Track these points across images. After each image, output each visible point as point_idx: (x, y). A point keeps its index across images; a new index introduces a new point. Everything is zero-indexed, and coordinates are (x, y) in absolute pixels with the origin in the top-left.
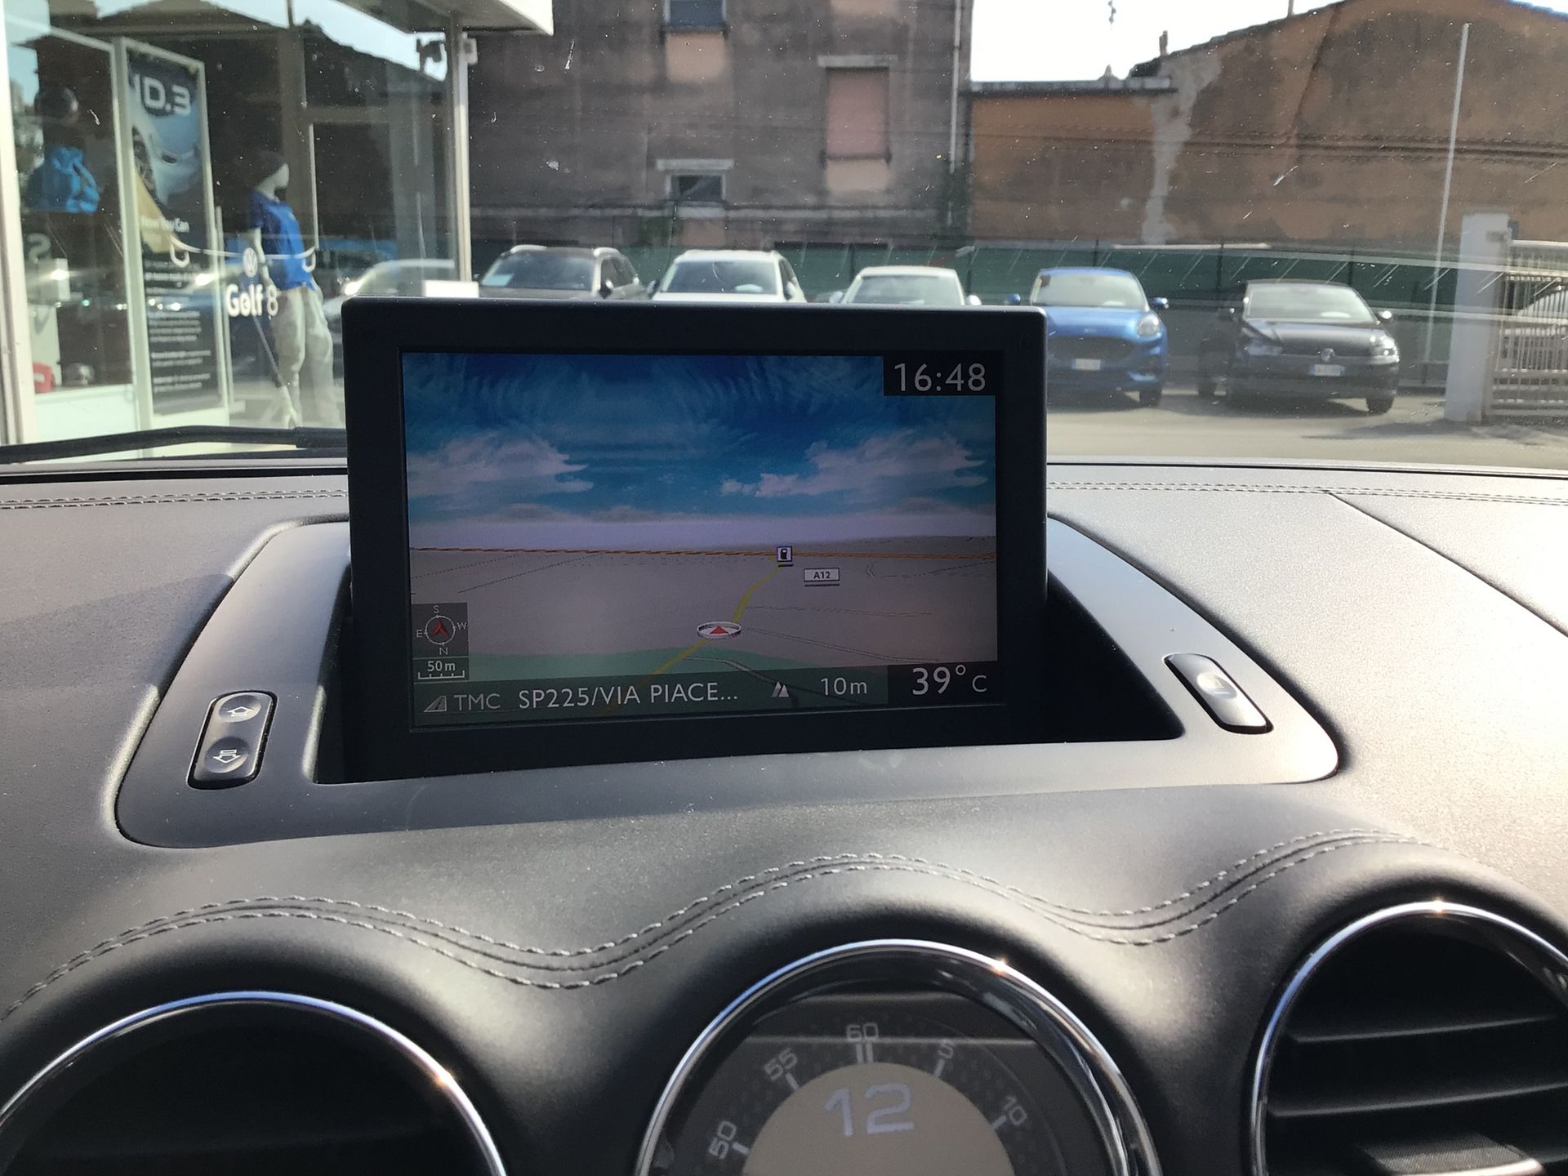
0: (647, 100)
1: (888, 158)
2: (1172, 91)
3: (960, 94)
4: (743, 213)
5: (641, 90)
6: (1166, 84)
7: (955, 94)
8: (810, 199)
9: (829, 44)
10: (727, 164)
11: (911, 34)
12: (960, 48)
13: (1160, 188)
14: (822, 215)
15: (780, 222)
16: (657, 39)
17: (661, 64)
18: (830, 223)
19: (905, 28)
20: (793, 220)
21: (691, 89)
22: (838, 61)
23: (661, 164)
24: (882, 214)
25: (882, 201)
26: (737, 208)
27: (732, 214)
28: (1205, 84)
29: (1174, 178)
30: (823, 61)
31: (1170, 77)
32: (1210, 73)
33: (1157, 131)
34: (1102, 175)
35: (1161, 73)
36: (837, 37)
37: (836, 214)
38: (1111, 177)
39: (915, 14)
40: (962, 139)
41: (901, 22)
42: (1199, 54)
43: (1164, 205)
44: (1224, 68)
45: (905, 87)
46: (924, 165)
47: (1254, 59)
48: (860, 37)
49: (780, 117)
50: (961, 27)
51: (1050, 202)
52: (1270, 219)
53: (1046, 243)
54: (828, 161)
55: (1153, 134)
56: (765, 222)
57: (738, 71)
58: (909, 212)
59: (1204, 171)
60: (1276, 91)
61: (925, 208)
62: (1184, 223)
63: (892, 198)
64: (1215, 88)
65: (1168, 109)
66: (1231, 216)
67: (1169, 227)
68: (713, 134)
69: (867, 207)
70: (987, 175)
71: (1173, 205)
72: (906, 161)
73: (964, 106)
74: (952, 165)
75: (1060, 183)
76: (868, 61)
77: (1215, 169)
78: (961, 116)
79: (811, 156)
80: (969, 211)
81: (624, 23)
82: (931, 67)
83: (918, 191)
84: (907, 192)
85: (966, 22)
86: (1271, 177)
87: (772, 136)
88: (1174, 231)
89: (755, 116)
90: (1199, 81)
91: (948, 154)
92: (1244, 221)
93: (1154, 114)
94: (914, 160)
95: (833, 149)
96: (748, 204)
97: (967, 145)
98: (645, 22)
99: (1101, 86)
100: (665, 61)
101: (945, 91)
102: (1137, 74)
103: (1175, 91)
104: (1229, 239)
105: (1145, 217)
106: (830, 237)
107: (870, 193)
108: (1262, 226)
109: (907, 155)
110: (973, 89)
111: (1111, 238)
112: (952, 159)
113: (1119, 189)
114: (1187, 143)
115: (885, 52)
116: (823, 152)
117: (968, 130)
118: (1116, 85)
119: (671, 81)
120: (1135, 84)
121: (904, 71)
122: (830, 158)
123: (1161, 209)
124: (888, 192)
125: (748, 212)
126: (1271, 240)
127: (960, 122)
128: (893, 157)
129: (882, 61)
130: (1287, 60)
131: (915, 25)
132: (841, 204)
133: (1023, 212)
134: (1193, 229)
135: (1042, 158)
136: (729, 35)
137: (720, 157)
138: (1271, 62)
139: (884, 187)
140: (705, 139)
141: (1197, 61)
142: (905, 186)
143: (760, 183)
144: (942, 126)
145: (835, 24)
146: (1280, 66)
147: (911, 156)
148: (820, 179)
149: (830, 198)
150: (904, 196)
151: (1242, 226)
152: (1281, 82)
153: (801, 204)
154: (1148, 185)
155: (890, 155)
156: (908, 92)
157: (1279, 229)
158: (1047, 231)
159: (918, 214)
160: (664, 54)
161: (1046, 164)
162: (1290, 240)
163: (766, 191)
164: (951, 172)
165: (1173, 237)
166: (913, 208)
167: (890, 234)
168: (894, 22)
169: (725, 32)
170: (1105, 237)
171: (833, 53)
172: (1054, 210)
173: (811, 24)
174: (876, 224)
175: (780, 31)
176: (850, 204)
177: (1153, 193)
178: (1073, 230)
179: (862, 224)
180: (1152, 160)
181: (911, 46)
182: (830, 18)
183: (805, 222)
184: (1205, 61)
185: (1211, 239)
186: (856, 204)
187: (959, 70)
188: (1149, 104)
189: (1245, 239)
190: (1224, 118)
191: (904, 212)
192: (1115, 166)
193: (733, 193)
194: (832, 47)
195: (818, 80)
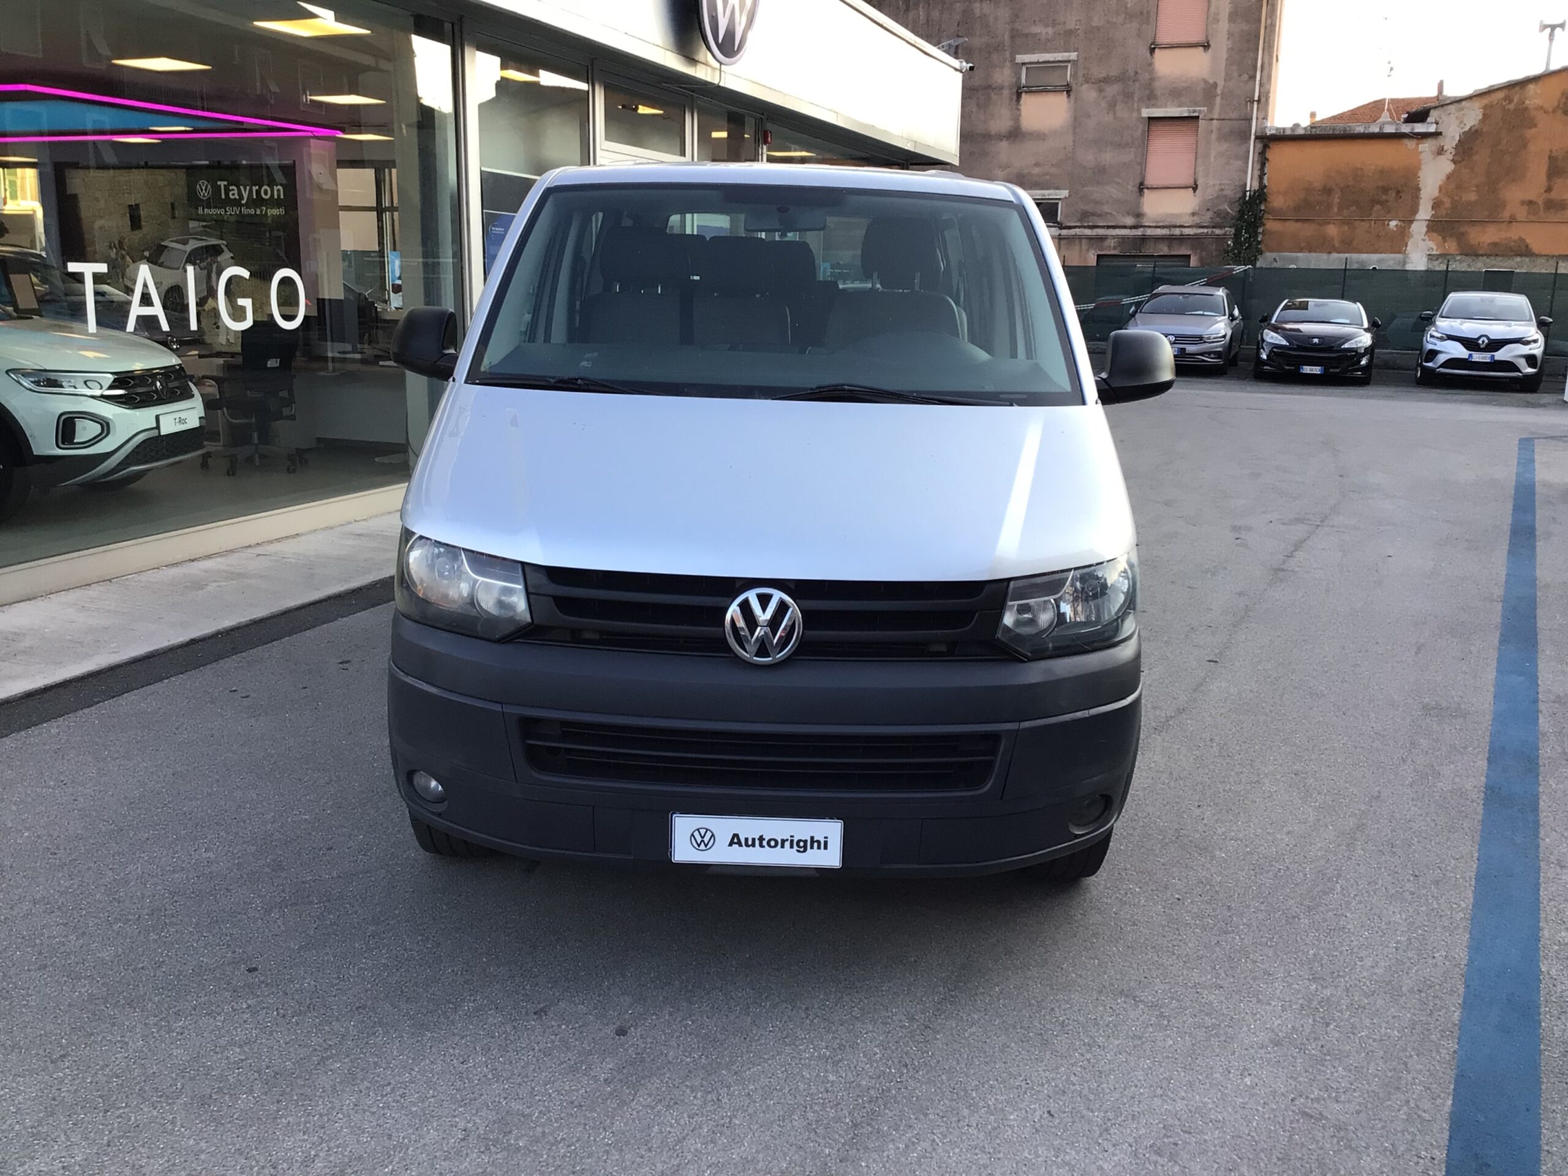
0: (1004, 144)
1: (1195, 189)
2: (1437, 134)
3: (1257, 138)
4: (1073, 232)
5: (1000, 137)
6: (1432, 129)
7: (1253, 137)
8: (1129, 221)
9: (1151, 98)
10: (1064, 193)
11: (1219, 91)
12: (1259, 101)
13: (1425, 213)
14: (1139, 232)
15: (1102, 239)
16: (1015, 97)
17: (1017, 118)
18: (1144, 239)
19: (1215, 85)
20: (1114, 237)
21: (1040, 136)
22: (1158, 112)
24: (1186, 231)
25: (1188, 220)
26: (1070, 228)
27: (1065, 232)
28: (1467, 129)
29: (1437, 205)
30: (1146, 113)
31: (1437, 123)
32: (1473, 117)
33: (1423, 167)
34: (1374, 202)
35: (1429, 120)
36: (1159, 92)
37: (1149, 232)
38: (1382, 203)
39: (1223, 74)
40: (1257, 173)
41: (1211, 82)
42: (1463, 103)
43: (1428, 226)
44: (1484, 115)
45: (1212, 132)
46: (1224, 193)
47: (1512, 107)
48: (1177, 93)
49: (1108, 157)
50: (1261, 85)
51: (1329, 223)
52: (1521, 239)
53: (1325, 256)
54: (1145, 190)
55: (1420, 169)
56: (1090, 238)
57: (1077, 121)
58: (1210, 230)
59: (1463, 199)
60: (1529, 133)
61: (1224, 227)
62: (1444, 240)
63: (1196, 219)
64: (1476, 131)
65: (1434, 148)
66: (1486, 236)
67: (1432, 244)
68: (1053, 170)
69: (1175, 227)
70: (1277, 201)
71: (1435, 227)
72: (1210, 190)
73: (1259, 146)
74: (1248, 193)
75: (1338, 208)
76: (1182, 112)
77: (1473, 197)
78: (1257, 155)
79: (1132, 187)
80: (1260, 230)
81: (989, 87)
82: (1234, 115)
83: (1218, 214)
84: (1209, 215)
85: (1265, 80)
86: (1523, 203)
87: (1101, 173)
88: (1435, 248)
89: (1088, 157)
90: (1462, 125)
91: (1245, 185)
92: (1497, 240)
93: (1422, 152)
94: (1217, 188)
95: (1150, 181)
96: (1078, 224)
97: (1261, 178)
98: (1006, 84)
99: (1377, 130)
100: (1020, 115)
101: (1244, 136)
102: (1407, 121)
103: (1440, 134)
104: (1482, 255)
105: (1410, 236)
106: (1143, 251)
107: (1178, 216)
108: (1512, 244)
109: (1210, 185)
110: (1268, 133)
111: (1381, 253)
112: (1248, 189)
113: (1389, 212)
114: (1449, 177)
115: (1196, 104)
116: (1142, 184)
117: (1263, 165)
118: (1390, 129)
119: (1024, 130)
120: (1406, 129)
121: (1212, 119)
122: (1147, 188)
123: (1425, 229)
124: (1193, 214)
125: (1077, 231)
126: (1521, 255)
127: (1256, 159)
128: (1199, 187)
129: (1194, 111)
130: (1542, 108)
131: (1223, 82)
132: (1154, 224)
133: (1307, 230)
134: (1452, 246)
135: (1324, 188)
136: (1072, 93)
137: (1057, 188)
138: (1526, 109)
139: (1190, 211)
140: (1047, 174)
141: (1462, 109)
142: (1208, 210)
143: (1089, 208)
144: (1240, 163)
145: (1157, 84)
146: (1534, 113)
147: (1214, 185)
148: (1138, 205)
149: (1145, 219)
150: (1207, 217)
151: (1495, 244)
152: (1535, 126)
153: (1121, 224)
154: (1415, 210)
155: (1197, 186)
156: (1214, 136)
157: (1527, 246)
158: (1327, 246)
159: (1218, 231)
160: (1019, 110)
161: (1328, 191)
162: (1537, 256)
163: (1093, 214)
164: (1247, 198)
165: (1434, 252)
166: (1213, 227)
167: (1194, 248)
168: (1205, 81)
169: (1068, 92)
170: (1375, 251)
171: (1154, 106)
172: (1332, 230)
173: (1137, 84)
174: (1182, 239)
175: (1112, 90)
176: (1161, 224)
177: (1418, 217)
178: (1348, 245)
179: (1170, 240)
180: (1419, 189)
181: (1218, 99)
182: (1152, 79)
183: (1123, 238)
184: (1468, 108)
185: (1466, 255)
186: (1166, 224)
187: (1257, 118)
188: (1417, 144)
189: (1497, 255)
190: (1482, 156)
191: (1205, 230)
192: (1386, 194)
193: (1067, 216)
194: (1153, 102)
195: (1141, 127)
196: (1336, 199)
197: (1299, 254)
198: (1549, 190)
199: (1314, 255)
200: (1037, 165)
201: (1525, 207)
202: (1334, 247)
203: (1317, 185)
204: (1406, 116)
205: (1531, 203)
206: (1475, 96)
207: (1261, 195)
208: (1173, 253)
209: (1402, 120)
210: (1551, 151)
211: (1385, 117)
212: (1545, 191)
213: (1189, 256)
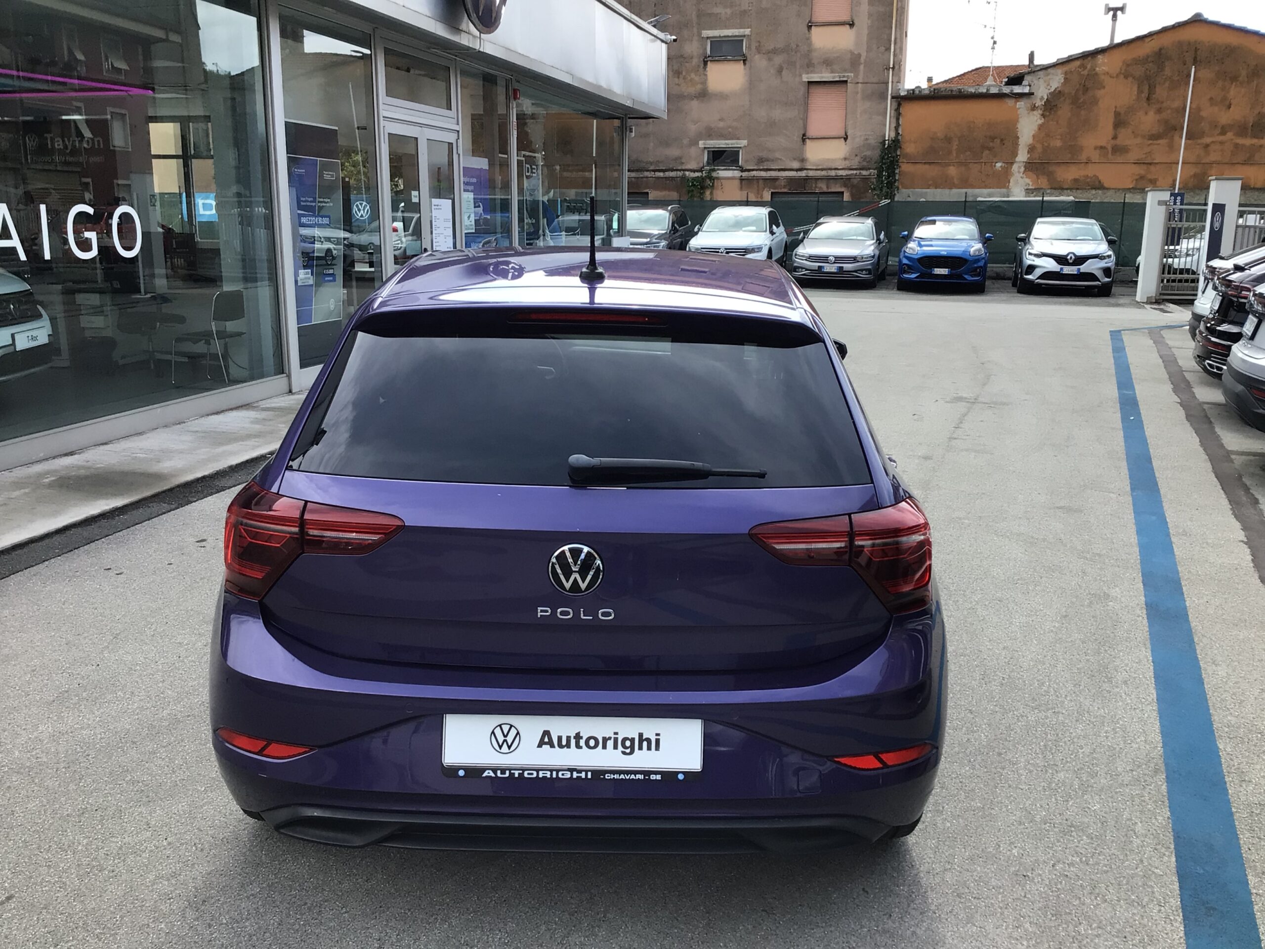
0: (695, 103)
1: (846, 139)
2: (1031, 94)
3: (893, 98)
4: (752, 173)
5: (692, 97)
6: (1026, 90)
7: (889, 97)
9: (810, 66)
10: (744, 143)
11: (862, 60)
12: (893, 68)
13: (1022, 156)
14: (803, 174)
15: (775, 179)
16: (702, 65)
17: (704, 83)
18: (807, 179)
19: (859, 55)
20: (784, 178)
21: (722, 96)
22: (816, 77)
23: (701, 144)
24: (840, 173)
25: (841, 164)
26: (749, 170)
27: (745, 174)
28: (1052, 90)
29: (1031, 149)
30: (806, 78)
31: (1030, 86)
32: (1056, 81)
33: (1020, 120)
34: (984, 147)
35: (1024, 83)
36: (815, 61)
37: (811, 173)
38: (990, 149)
39: (865, 47)
40: (894, 125)
41: (856, 52)
42: (1049, 70)
43: (1025, 167)
44: (1066, 79)
45: (857, 93)
46: (869, 142)
47: (1086, 72)
48: (828, 63)
49: (778, 114)
50: (895, 55)
51: (950, 165)
52: (1095, 176)
53: (947, 191)
54: (807, 140)
55: (1018, 121)
56: (765, 179)
57: (752, 83)
58: (858, 172)
59: (1051, 145)
60: (1100, 93)
61: (869, 169)
62: (1038, 178)
63: (847, 164)
64: (1060, 92)
65: (1029, 105)
66: (1068, 174)
67: (1028, 181)
68: (735, 124)
69: (831, 169)
70: (909, 148)
71: (1030, 167)
72: (857, 140)
73: (895, 105)
74: (887, 142)
75: (957, 154)
76: (834, 77)
77: (1058, 143)
78: (893, 112)
79: (797, 137)
80: (897, 171)
81: (682, 56)
82: (875, 80)
83: (864, 158)
84: (857, 159)
85: (898, 51)
86: (1096, 148)
87: (772, 126)
88: (1031, 184)
89: (761, 113)
90: (1049, 87)
91: (885, 134)
92: (1077, 177)
93: (1019, 108)
94: (863, 138)
95: (811, 133)
96: (755, 168)
97: (897, 128)
98: (695, 54)
99: (985, 91)
100: (706, 80)
101: (883, 96)
102: (1007, 84)
103: (1033, 94)
104: (1067, 189)
105: (1012, 174)
106: (807, 188)
107: (833, 160)
108: (1089, 180)
109: (858, 135)
110: (902, 94)
111: (990, 188)
112: (887, 139)
113: (995, 156)
114: (1040, 127)
115: (845, 71)
116: (804, 135)
117: (898, 119)
118: (994, 90)
119: (710, 91)
120: (1006, 90)
121: (858, 83)
122: (809, 138)
123: (1023, 169)
124: (845, 159)
125: (754, 173)
126: (1095, 189)
127: (892, 115)
128: (849, 138)
129: (844, 77)
130: (1108, 73)
131: (865, 54)
132: (815, 168)
133: (932, 171)
134: (1043, 182)
135: (946, 136)
136: (747, 62)
137: (738, 139)
138: (1096, 74)
139: (842, 157)
140: (730, 127)
141: (1048, 75)
142: (856, 155)
143: (764, 154)
144: (880, 118)
145: (814, 54)
146: (1103, 77)
147: (861, 136)
148: (802, 151)
149: (808, 164)
150: (855, 162)
151: (1076, 180)
152: (1104, 87)
153: (789, 168)
154: (1015, 154)
155: (847, 136)
156: (859, 96)
157: (1100, 182)
158: (948, 183)
159: (864, 173)
160: (706, 75)
161: (948, 140)
162: (1108, 189)
163: (768, 160)
164: (886, 146)
165: (1031, 187)
166: (861, 169)
167: (845, 186)
168: (852, 53)
169: (744, 61)
170: (986, 187)
171: (812, 72)
172: (952, 171)
173: (799, 54)
174: (836, 179)
175: (778, 60)
176: (820, 167)
177: (1017, 159)
178: (965, 183)
179: (828, 179)
180: (1018, 138)
181: (862, 67)
182: (810, 51)
183: (791, 180)
184: (1053, 74)
185: (1055, 189)
186: (825, 167)
187: (892, 82)
188: (1016, 103)
189: (1078, 189)
190: (1065, 111)
191: (855, 172)
192: (993, 142)
193: (746, 161)
194: (811, 69)
195: (803, 89)
196: (955, 145)
197: (928, 190)
198: (1115, 137)
199: (939, 190)
200: (721, 120)
201: (1098, 151)
202: (954, 183)
203: (940, 135)
204: (1007, 80)
205: (1101, 147)
206: (1057, 64)
207: (896, 143)
208: (830, 190)
209: (1004, 83)
210: (1116, 107)
211: (990, 81)
212: (1113, 139)
213: (843, 193)
